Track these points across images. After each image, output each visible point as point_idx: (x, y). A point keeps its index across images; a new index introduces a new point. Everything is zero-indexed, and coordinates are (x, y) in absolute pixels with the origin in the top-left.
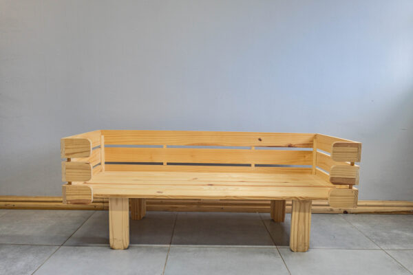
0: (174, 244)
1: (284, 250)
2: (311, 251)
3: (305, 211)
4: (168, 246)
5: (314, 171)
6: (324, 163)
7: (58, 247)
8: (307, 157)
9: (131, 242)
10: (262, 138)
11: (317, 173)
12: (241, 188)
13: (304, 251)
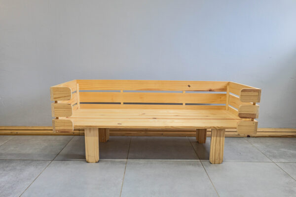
0: (130, 159)
1: (205, 162)
2: (224, 164)
3: (220, 137)
4: (126, 160)
5: (227, 108)
6: (234, 103)
7: (50, 162)
8: (223, 98)
9: (101, 157)
10: (190, 85)
11: (229, 109)
12: (176, 121)
13: (219, 163)
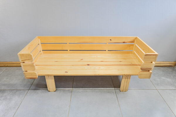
0: (74, 88)
1: (117, 90)
3: (128, 79)
4: (71, 89)
5: (133, 53)
6: (138, 52)
7: (27, 91)
8: (131, 47)
9: (57, 87)
10: (111, 39)
11: (134, 53)
13: (125, 91)
